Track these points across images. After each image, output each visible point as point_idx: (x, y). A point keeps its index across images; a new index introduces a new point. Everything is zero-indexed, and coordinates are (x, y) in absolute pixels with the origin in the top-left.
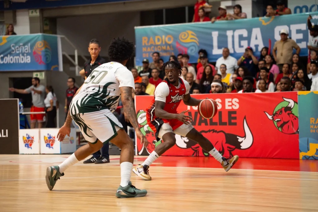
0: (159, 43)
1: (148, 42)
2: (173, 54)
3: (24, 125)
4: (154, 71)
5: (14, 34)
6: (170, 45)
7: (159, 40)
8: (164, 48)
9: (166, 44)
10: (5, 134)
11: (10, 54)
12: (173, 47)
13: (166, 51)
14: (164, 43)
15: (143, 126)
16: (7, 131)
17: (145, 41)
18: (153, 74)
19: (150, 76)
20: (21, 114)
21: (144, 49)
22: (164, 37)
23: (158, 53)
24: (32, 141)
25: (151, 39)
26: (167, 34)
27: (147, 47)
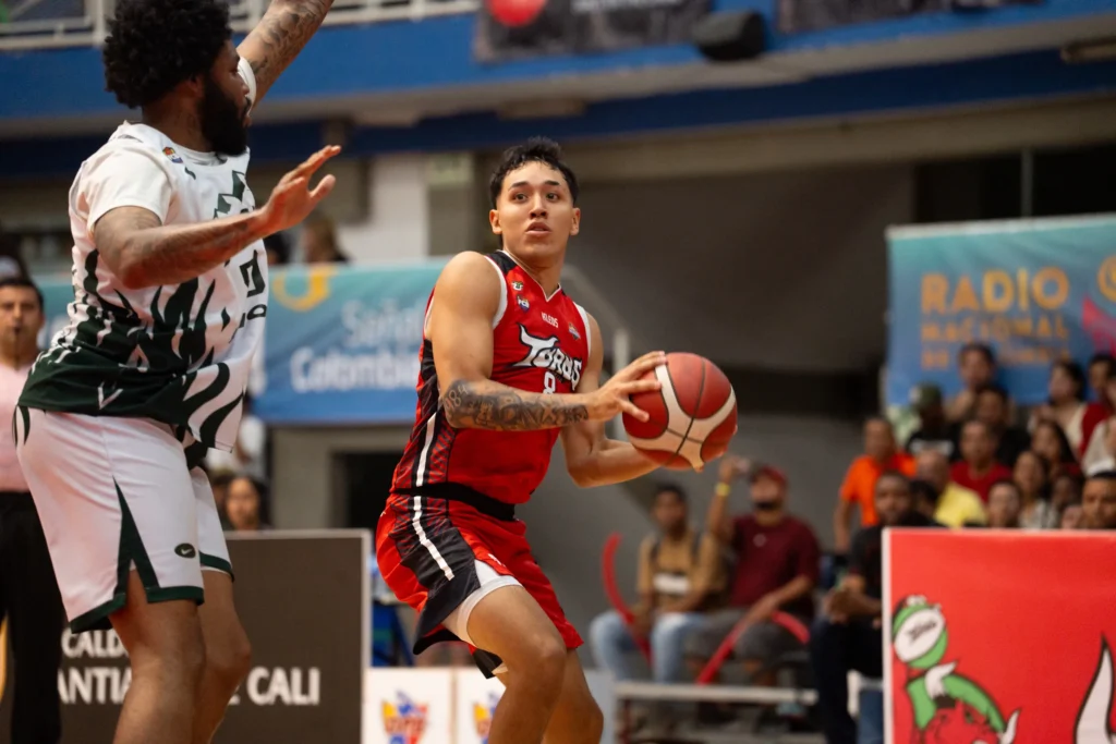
0: (1003, 304)
1: (950, 296)
2: (1066, 354)
3: (388, 651)
4: (974, 430)
5: (339, 258)
6: (1051, 315)
7: (999, 290)
8: (1026, 326)
9: (1037, 310)
10: (305, 690)
11: (341, 347)
12: (1069, 323)
13: (1031, 341)
14: (1024, 304)
15: (923, 674)
16: (314, 676)
17: (933, 293)
18: (969, 447)
19: (956, 456)
20: (377, 604)
21: (929, 332)
22: (1023, 276)
23: (987, 353)
24: (420, 725)
25: (965, 284)
26: (1037, 262)
27: (940, 319)
